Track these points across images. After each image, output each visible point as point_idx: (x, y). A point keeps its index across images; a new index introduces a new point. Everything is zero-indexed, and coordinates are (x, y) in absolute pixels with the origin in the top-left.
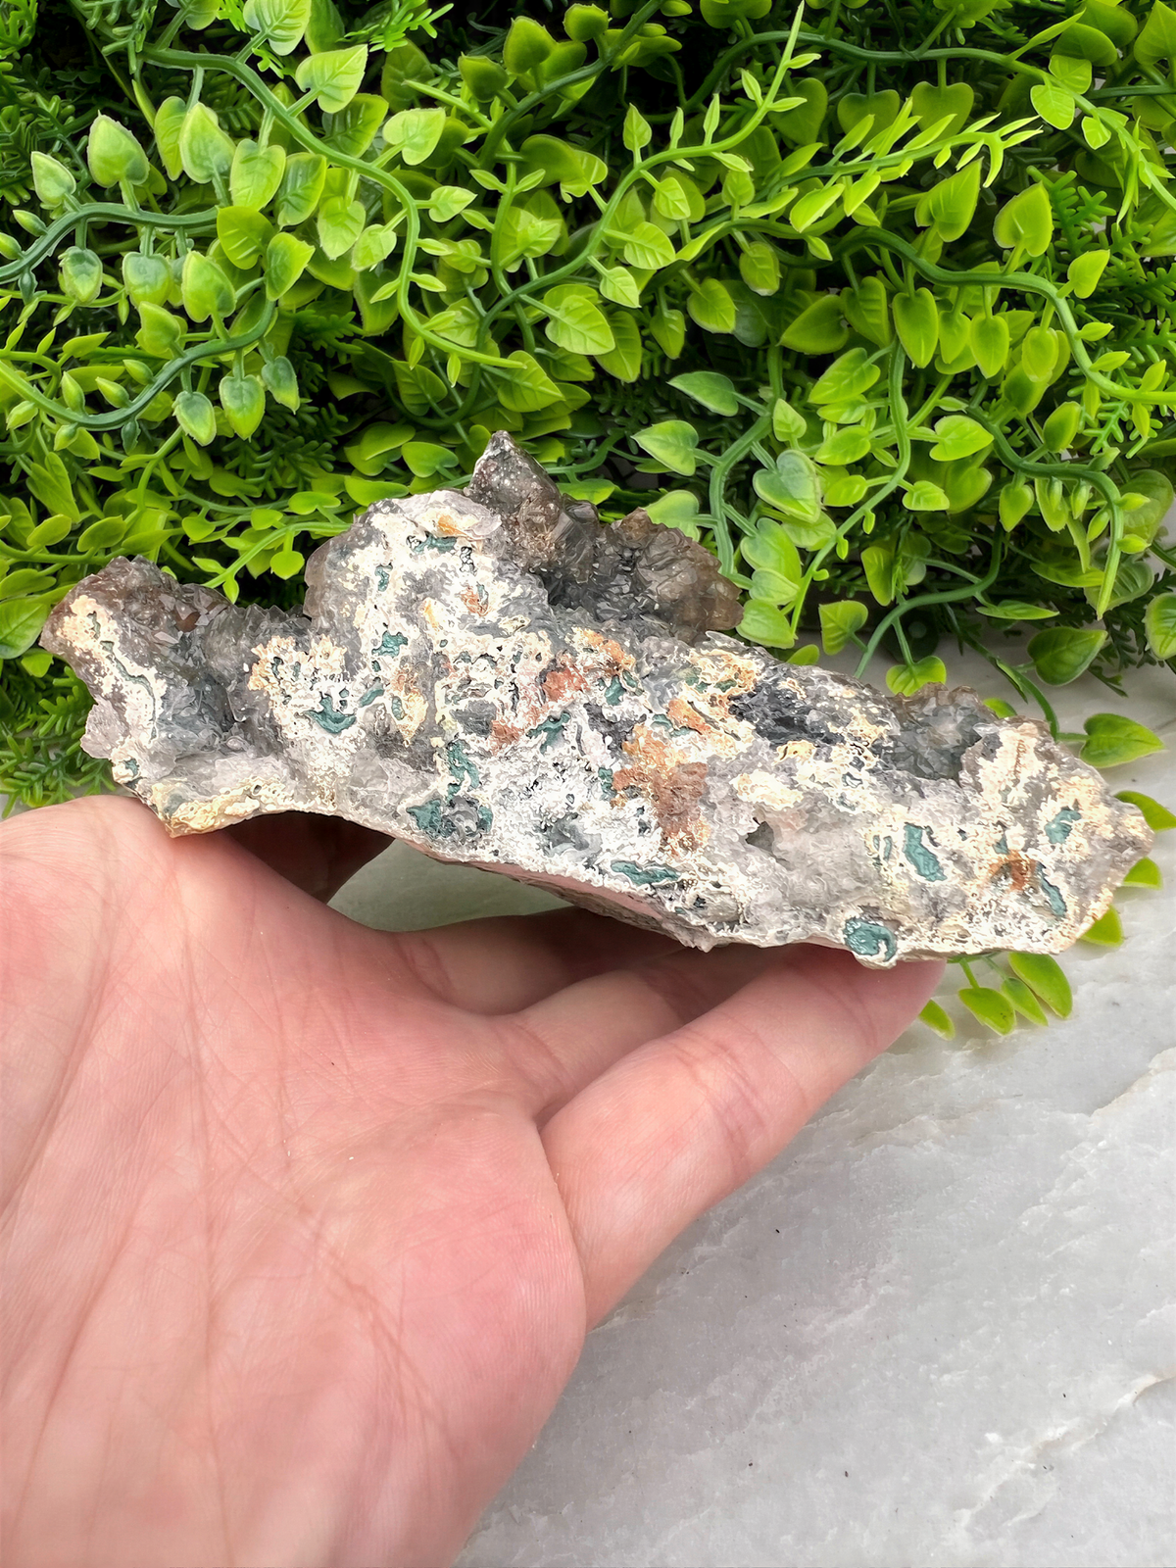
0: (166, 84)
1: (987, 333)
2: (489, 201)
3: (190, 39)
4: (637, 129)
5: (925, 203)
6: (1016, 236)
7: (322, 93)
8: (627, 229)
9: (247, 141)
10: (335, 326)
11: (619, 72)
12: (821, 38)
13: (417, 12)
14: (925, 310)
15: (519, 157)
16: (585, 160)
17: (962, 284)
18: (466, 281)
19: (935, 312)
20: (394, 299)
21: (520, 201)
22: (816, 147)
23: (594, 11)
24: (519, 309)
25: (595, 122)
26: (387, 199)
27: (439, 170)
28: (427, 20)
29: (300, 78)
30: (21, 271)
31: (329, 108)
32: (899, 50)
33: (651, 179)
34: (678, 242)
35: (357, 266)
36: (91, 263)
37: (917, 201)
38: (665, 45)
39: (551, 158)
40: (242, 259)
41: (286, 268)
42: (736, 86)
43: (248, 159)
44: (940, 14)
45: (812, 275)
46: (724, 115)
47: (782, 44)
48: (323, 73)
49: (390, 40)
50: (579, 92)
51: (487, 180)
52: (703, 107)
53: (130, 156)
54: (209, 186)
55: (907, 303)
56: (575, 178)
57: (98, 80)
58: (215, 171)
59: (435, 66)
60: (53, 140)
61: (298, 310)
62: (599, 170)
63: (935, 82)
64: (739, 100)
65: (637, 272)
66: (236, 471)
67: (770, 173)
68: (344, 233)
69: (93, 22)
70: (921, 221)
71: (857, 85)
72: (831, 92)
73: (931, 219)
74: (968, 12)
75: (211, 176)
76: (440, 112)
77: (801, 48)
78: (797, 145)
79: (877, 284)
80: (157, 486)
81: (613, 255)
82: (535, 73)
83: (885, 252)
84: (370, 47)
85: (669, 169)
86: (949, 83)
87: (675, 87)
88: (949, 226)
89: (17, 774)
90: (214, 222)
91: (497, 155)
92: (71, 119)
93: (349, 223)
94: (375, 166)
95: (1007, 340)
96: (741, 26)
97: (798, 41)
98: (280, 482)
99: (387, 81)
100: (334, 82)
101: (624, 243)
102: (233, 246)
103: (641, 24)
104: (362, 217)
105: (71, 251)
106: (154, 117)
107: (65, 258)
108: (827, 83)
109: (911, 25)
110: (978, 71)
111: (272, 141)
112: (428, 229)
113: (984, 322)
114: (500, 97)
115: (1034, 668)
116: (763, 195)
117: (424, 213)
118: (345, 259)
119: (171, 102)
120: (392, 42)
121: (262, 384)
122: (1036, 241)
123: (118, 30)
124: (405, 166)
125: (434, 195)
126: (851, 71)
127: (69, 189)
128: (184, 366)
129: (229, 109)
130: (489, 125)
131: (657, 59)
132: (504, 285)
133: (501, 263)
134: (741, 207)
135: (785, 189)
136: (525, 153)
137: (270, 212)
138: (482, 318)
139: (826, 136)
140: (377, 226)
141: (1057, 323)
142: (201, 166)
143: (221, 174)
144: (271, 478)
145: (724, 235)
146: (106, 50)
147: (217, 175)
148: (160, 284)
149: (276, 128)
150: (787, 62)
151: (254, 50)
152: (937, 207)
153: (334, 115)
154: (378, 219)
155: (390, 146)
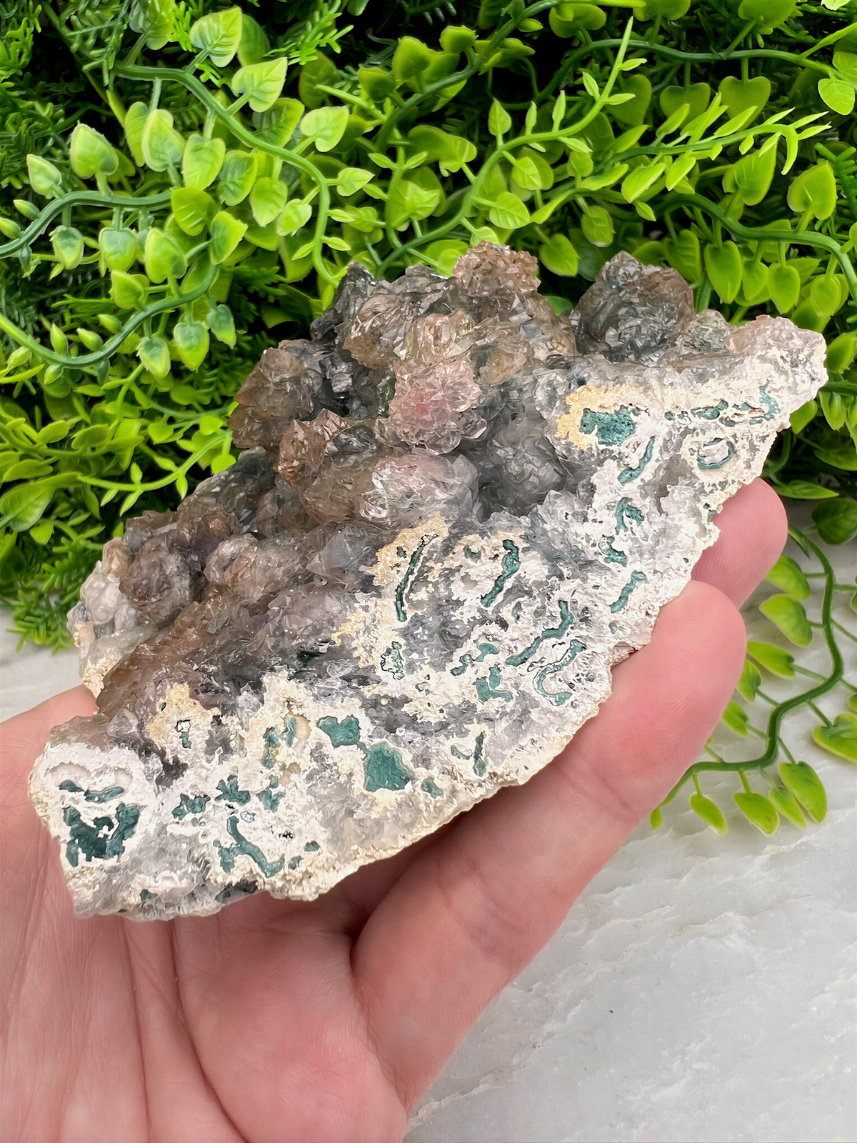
0: (132, 92)
1: (782, 277)
2: (384, 176)
3: (150, 57)
4: (500, 119)
5: (732, 173)
6: (806, 203)
7: (252, 96)
8: (491, 196)
9: (194, 136)
10: (265, 276)
11: (486, 75)
12: (647, 44)
13: (326, 31)
14: (730, 257)
15: (406, 143)
16: (459, 143)
17: (761, 239)
18: (366, 238)
19: (739, 259)
20: (310, 256)
21: (408, 175)
22: (643, 128)
23: (464, 31)
24: (408, 259)
25: (468, 109)
26: (303, 177)
27: (344, 155)
28: (333, 38)
29: (235, 86)
30: (21, 247)
31: (258, 108)
32: (711, 52)
33: (510, 158)
34: (532, 206)
35: (281, 232)
36: (74, 237)
37: (725, 171)
38: (521, 51)
39: (432, 142)
40: (192, 228)
41: (225, 240)
42: (578, 82)
43: (196, 150)
44: (744, 23)
45: (640, 227)
46: (569, 105)
47: (616, 49)
48: (253, 83)
49: (304, 56)
50: (453, 92)
51: (382, 160)
52: (552, 97)
53: (103, 154)
54: (165, 174)
55: (716, 251)
56: (452, 157)
57: (82, 88)
58: (170, 162)
59: (341, 72)
60: (49, 137)
61: (237, 265)
62: (470, 151)
63: (740, 77)
64: (581, 92)
65: (499, 231)
66: (191, 383)
67: (606, 149)
68: (271, 206)
69: (75, 47)
70: (727, 187)
71: (676, 79)
72: (654, 84)
73: (736, 186)
74: (767, 21)
75: (167, 166)
76: (345, 109)
77: (630, 53)
78: (629, 126)
79: (691, 235)
80: (130, 399)
81: (481, 217)
82: (419, 80)
83: (698, 211)
84: (289, 60)
85: (525, 149)
86: (750, 77)
87: (529, 79)
88: (750, 192)
89: (28, 618)
90: (169, 201)
91: (391, 142)
92: (62, 120)
93: (274, 198)
94: (295, 153)
95: (798, 281)
96: (583, 35)
97: (629, 46)
98: (224, 392)
99: (303, 86)
100: (262, 87)
101: (489, 208)
102: (184, 218)
103: (502, 39)
104: (284, 192)
105: (60, 228)
106: (124, 117)
107: (54, 236)
108: (651, 77)
109: (720, 30)
110: (774, 65)
111: (214, 135)
112: (337, 202)
113: (780, 270)
114: (391, 98)
115: (816, 531)
116: (600, 167)
117: (333, 190)
118: (271, 225)
119: (137, 106)
120: (306, 56)
121: (207, 328)
122: (823, 207)
123: (94, 53)
124: (318, 152)
125: (341, 174)
126: (671, 68)
127: (56, 182)
128: (146, 318)
129: (181, 109)
130: (383, 118)
131: (516, 62)
132: (396, 241)
133: (393, 224)
134: (583, 178)
135: (618, 165)
136: (411, 139)
137: (213, 189)
138: (378, 267)
139: (651, 119)
140: (296, 201)
141: (839, 270)
142: (160, 159)
143: (175, 164)
144: (217, 389)
145: (571, 199)
146: (86, 67)
147: (171, 165)
148: (128, 251)
149: (217, 125)
150: (620, 65)
151: (197, 66)
152: (740, 178)
153: (263, 113)
154: (297, 194)
155: (306, 137)
